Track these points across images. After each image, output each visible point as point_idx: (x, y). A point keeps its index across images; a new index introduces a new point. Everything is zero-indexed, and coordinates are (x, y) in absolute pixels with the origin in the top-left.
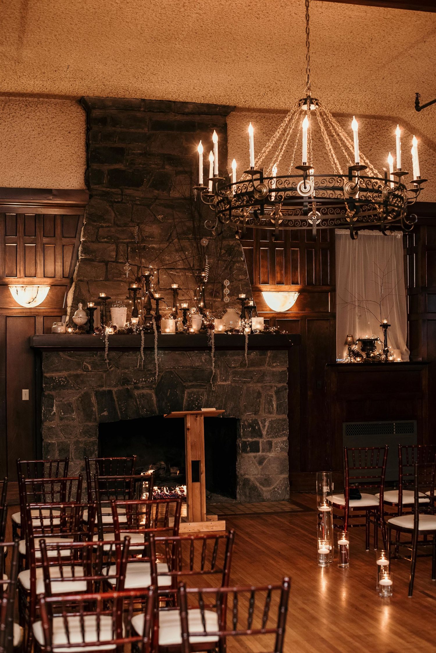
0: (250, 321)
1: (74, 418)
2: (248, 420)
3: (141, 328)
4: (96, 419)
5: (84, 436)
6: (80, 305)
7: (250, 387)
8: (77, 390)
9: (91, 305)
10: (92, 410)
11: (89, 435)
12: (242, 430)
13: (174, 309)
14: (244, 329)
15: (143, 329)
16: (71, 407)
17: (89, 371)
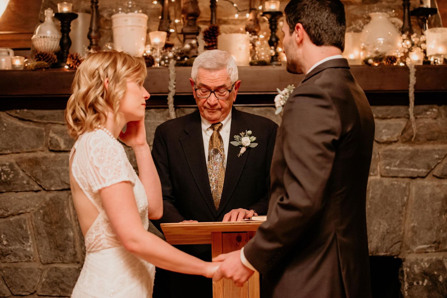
0: (422, 38)
1: (28, 252)
2: (422, 260)
3: (171, 55)
4: (75, 255)
5: (51, 292)
6: (49, 14)
7: (427, 186)
8: (37, 191)
9: (65, 9)
10: (68, 236)
11: (61, 289)
12: (406, 285)
13: (249, 16)
14: (406, 55)
15: (175, 57)
16: (22, 228)
17: (60, 151)
